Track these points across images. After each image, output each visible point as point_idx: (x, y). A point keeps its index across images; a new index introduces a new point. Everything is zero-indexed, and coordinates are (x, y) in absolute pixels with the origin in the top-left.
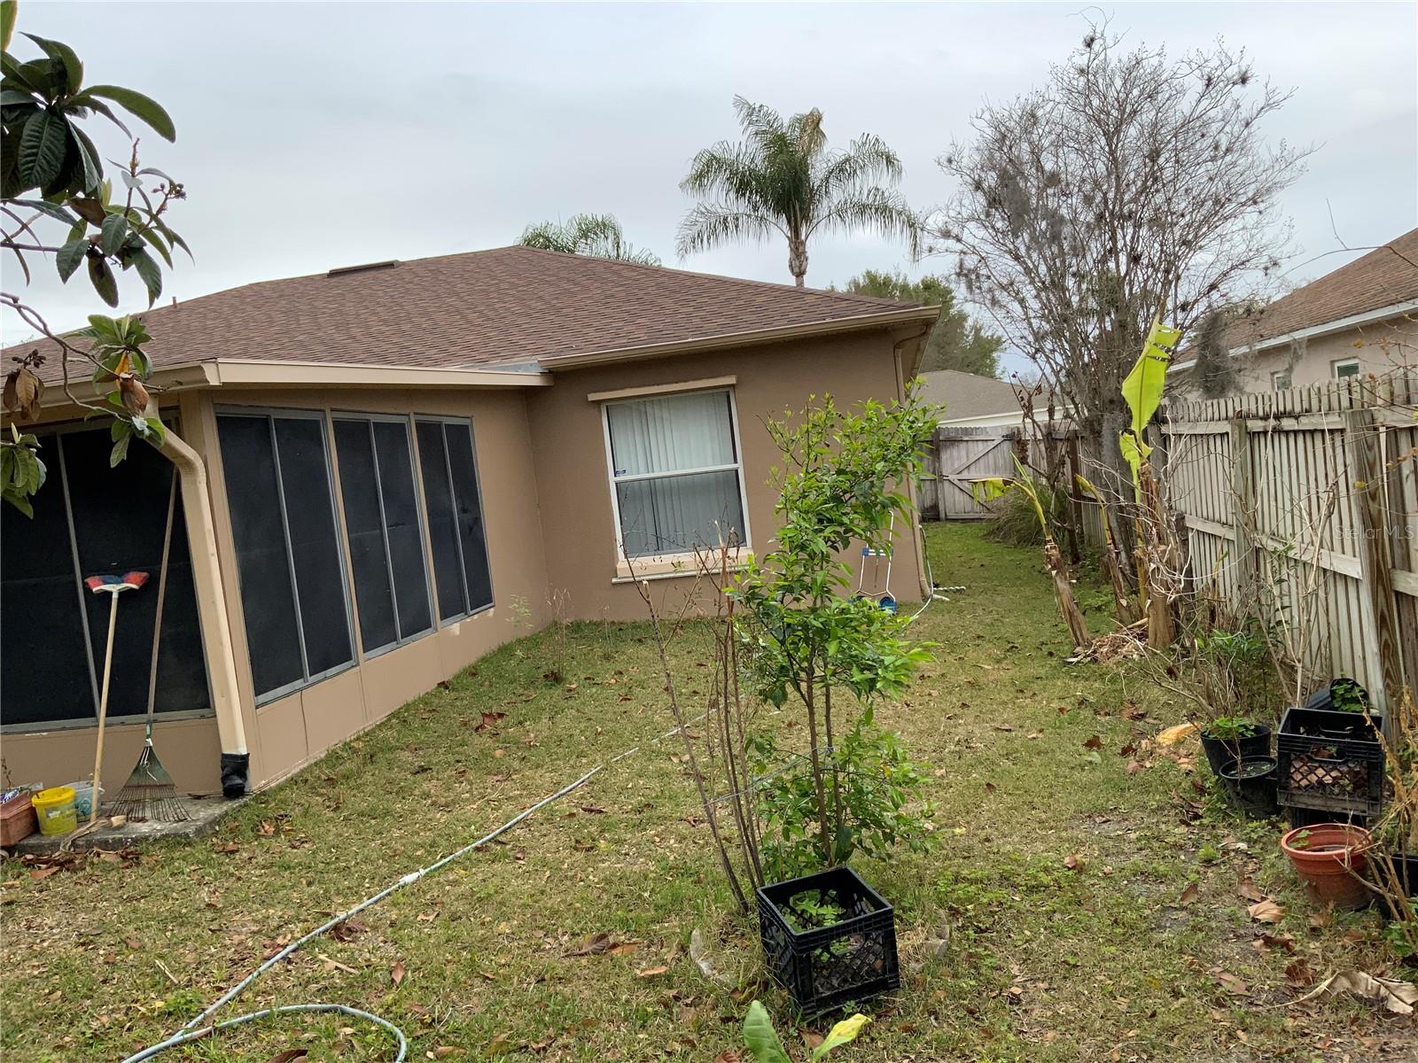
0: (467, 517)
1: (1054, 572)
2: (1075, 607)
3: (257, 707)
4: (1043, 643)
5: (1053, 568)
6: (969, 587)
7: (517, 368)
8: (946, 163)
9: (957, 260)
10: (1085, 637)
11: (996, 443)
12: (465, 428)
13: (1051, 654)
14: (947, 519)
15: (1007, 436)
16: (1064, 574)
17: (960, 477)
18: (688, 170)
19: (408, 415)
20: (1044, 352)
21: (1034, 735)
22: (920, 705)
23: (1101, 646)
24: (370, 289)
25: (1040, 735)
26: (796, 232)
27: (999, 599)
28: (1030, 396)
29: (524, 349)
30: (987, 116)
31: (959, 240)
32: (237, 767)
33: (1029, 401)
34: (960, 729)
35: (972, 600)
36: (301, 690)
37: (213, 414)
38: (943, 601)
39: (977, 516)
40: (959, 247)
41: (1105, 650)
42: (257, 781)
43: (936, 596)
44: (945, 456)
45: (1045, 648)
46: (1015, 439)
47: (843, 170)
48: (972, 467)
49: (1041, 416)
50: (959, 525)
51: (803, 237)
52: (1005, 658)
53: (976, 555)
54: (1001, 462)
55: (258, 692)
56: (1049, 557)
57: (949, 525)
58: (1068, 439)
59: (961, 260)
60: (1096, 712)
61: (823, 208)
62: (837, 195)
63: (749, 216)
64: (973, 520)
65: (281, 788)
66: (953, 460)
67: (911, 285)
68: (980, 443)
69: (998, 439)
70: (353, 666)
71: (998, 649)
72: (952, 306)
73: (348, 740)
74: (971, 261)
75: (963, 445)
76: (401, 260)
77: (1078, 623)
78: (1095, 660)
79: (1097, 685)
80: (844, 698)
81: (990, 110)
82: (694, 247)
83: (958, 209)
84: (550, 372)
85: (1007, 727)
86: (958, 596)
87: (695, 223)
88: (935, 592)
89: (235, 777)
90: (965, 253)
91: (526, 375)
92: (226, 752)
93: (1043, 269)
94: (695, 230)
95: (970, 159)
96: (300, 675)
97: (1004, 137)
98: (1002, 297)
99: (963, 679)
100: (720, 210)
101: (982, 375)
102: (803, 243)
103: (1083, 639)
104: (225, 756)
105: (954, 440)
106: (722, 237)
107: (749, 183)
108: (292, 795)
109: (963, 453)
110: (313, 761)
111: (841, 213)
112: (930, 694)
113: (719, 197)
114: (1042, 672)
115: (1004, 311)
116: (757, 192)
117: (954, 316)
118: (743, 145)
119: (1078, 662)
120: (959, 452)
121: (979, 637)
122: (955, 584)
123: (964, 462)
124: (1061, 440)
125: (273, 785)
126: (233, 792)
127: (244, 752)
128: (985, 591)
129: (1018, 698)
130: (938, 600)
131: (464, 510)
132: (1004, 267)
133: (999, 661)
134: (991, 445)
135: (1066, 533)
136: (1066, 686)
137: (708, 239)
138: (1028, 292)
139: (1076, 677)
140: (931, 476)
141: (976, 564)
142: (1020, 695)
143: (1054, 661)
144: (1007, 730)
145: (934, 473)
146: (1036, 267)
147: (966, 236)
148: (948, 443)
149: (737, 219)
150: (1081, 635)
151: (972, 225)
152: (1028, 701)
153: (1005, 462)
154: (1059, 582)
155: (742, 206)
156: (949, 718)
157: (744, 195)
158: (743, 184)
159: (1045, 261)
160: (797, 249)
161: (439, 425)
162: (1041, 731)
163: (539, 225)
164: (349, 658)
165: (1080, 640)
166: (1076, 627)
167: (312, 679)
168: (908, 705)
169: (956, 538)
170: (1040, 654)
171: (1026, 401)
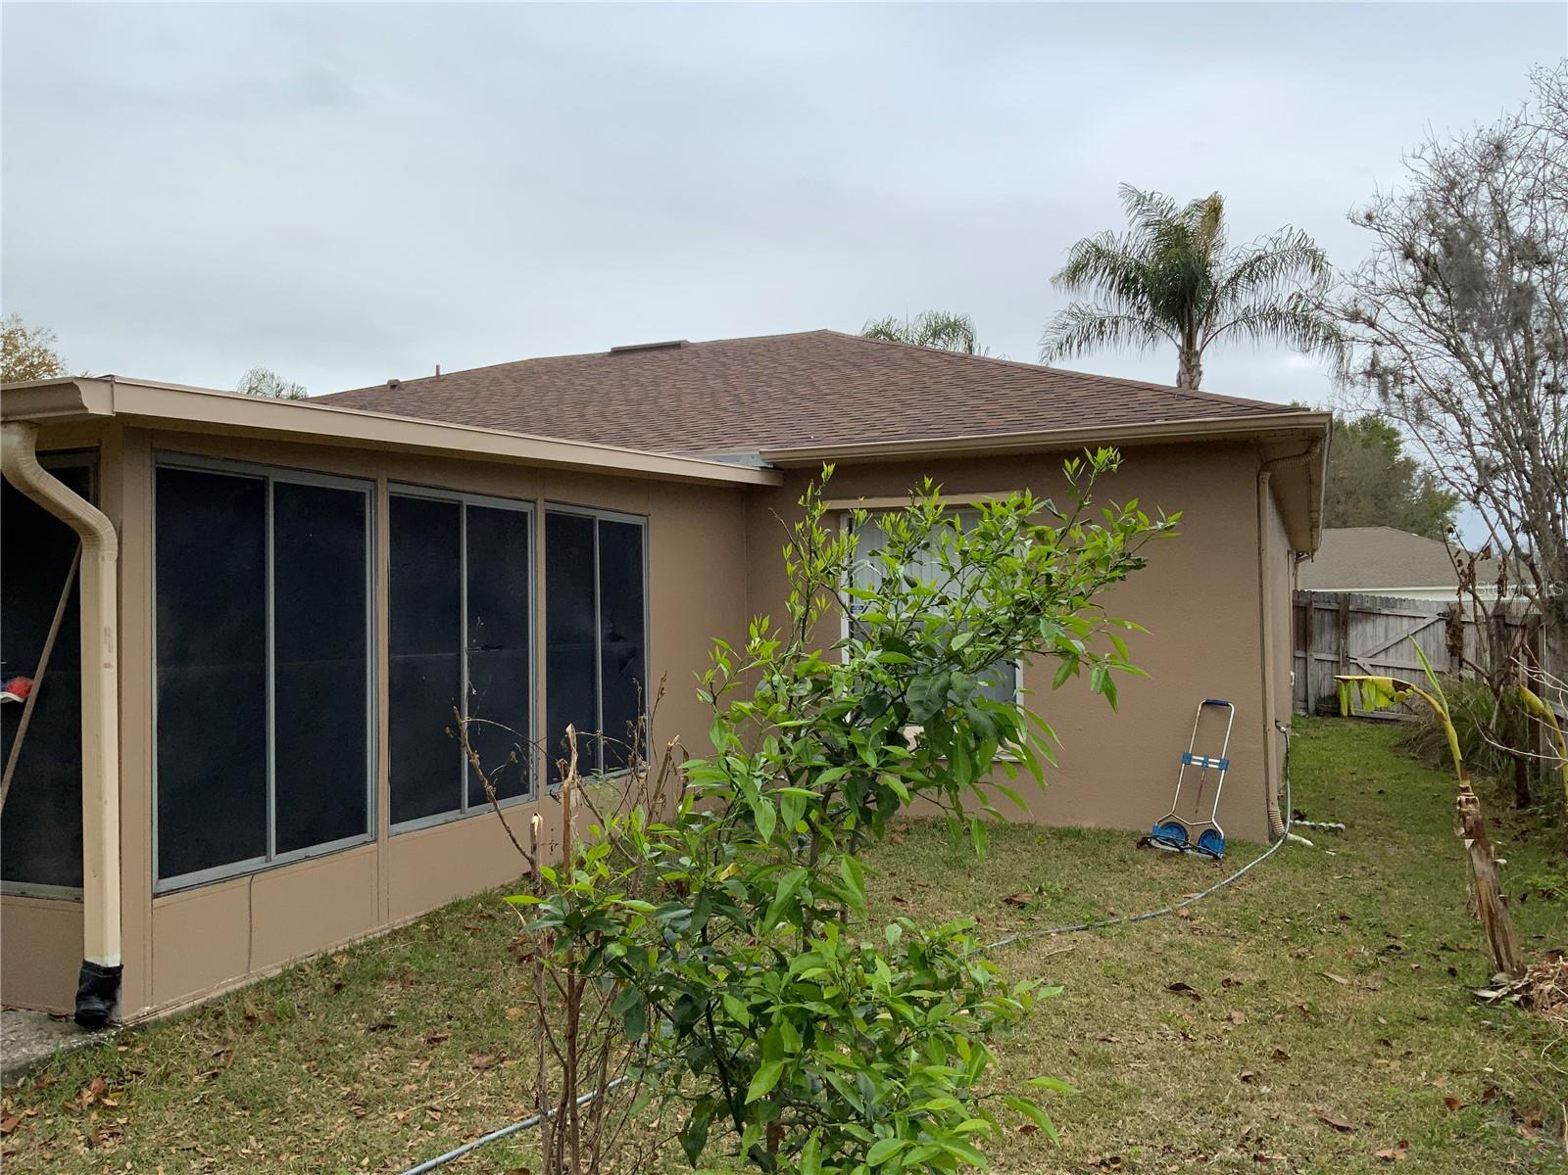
0: (618, 647)
1: (1468, 842)
2: (1501, 905)
3: (156, 896)
4: (1444, 947)
5: (1469, 834)
6: (1351, 826)
7: (736, 459)
8: (1365, 221)
9: (1369, 352)
10: (1515, 957)
11: (1427, 622)
12: (637, 529)
13: (1452, 972)
14: (1350, 716)
15: (1444, 614)
16: (1486, 847)
17: (1374, 661)
18: (1064, 262)
19: (534, 502)
20: (1490, 493)
21: (1388, 1153)
22: (1207, 1038)
23: (1540, 980)
24: (641, 368)
25: (1401, 1155)
26: (1190, 340)
27: (1392, 851)
28: (1473, 560)
29: (753, 436)
30: (1429, 155)
31: (1372, 324)
32: (103, 984)
33: (1471, 566)
34: (1256, 1108)
35: (1345, 849)
36: (253, 873)
37: (148, 462)
38: (1303, 846)
39: (1391, 716)
40: (1371, 333)
41: (1547, 987)
42: (131, 1007)
43: (1291, 836)
44: (1355, 631)
45: (1445, 957)
46: (1452, 621)
47: (1253, 270)
48: (1392, 651)
49: (1488, 594)
50: (1365, 725)
51: (1198, 348)
52: (1375, 967)
53: (1376, 774)
54: (1433, 647)
55: (164, 873)
56: (1463, 815)
57: (1351, 725)
58: (1524, 627)
59: (1374, 353)
60: (1516, 1118)
61: (1226, 314)
62: (1246, 299)
63: (1131, 319)
64: (1387, 720)
65: (172, 1021)
66: (1364, 639)
67: (1347, 424)
68: (1405, 620)
69: (1432, 617)
70: (365, 843)
71: (1368, 947)
72: (1398, 452)
73: (331, 952)
74: (1389, 356)
75: (1381, 621)
76: (691, 341)
77: (1505, 933)
78: (1528, 1002)
79: (1525, 1054)
80: (1085, 1001)
81: (1434, 144)
82: (1061, 355)
83: (1370, 276)
84: (775, 468)
85: (1342, 1120)
86: (1329, 839)
87: (1064, 326)
88: (1294, 828)
89: (95, 999)
90: (1380, 344)
91: (741, 467)
92: (87, 959)
93: (1499, 375)
94: (1064, 334)
95: (1399, 213)
96: (261, 850)
97: (1453, 184)
98: (1436, 414)
99: (1293, 999)
100: (1096, 312)
101: (1430, 537)
102: (1197, 355)
103: (1510, 959)
104: (87, 965)
105: (1367, 614)
106: (1096, 342)
107: (1135, 281)
108: (183, 1034)
109: (1381, 630)
110: (254, 981)
111: (1248, 318)
112: (1230, 1019)
113: (1098, 297)
114: (1433, 1006)
115: (1436, 432)
116: (1144, 292)
117: (1399, 463)
118: (1132, 237)
119: (1497, 1000)
120: (1374, 627)
121: (1343, 918)
122: (1333, 817)
123: (1382, 643)
124: (1516, 626)
125: (162, 1014)
126: (91, 1021)
127: (113, 961)
128: (1375, 834)
129: (1378, 1056)
130: (1294, 843)
131: (612, 637)
132: (1439, 364)
133: (1362, 971)
134: (1421, 624)
135: (1513, 761)
136: (1469, 1045)
137: (1079, 346)
138: (1474, 405)
139: (1491, 1028)
140: (1332, 658)
141: (1372, 789)
142: (1381, 1049)
143: (1454, 989)
144: (1341, 1129)
145: (1337, 653)
146: (1490, 371)
147: (1384, 320)
148: (1360, 615)
149: (1117, 323)
150: (1508, 953)
151: (1394, 304)
152: (1395, 1065)
153: (1439, 646)
154: (1476, 860)
155: (1123, 308)
156: (1246, 1079)
157: (1128, 294)
158: (1127, 284)
159: (1504, 361)
160: (1189, 360)
161: (590, 521)
162: (1403, 1145)
163: (881, 321)
164: (362, 830)
165: (1505, 963)
166: (1499, 939)
167: (278, 859)
168: (1186, 1037)
169: (1355, 744)
170: (1434, 968)
171: (1465, 567)
